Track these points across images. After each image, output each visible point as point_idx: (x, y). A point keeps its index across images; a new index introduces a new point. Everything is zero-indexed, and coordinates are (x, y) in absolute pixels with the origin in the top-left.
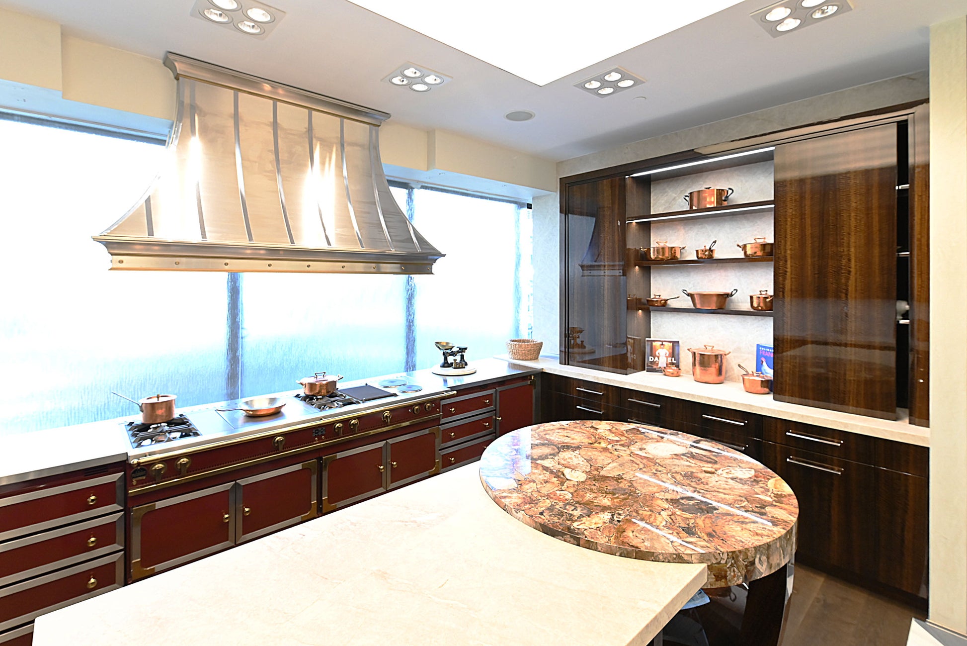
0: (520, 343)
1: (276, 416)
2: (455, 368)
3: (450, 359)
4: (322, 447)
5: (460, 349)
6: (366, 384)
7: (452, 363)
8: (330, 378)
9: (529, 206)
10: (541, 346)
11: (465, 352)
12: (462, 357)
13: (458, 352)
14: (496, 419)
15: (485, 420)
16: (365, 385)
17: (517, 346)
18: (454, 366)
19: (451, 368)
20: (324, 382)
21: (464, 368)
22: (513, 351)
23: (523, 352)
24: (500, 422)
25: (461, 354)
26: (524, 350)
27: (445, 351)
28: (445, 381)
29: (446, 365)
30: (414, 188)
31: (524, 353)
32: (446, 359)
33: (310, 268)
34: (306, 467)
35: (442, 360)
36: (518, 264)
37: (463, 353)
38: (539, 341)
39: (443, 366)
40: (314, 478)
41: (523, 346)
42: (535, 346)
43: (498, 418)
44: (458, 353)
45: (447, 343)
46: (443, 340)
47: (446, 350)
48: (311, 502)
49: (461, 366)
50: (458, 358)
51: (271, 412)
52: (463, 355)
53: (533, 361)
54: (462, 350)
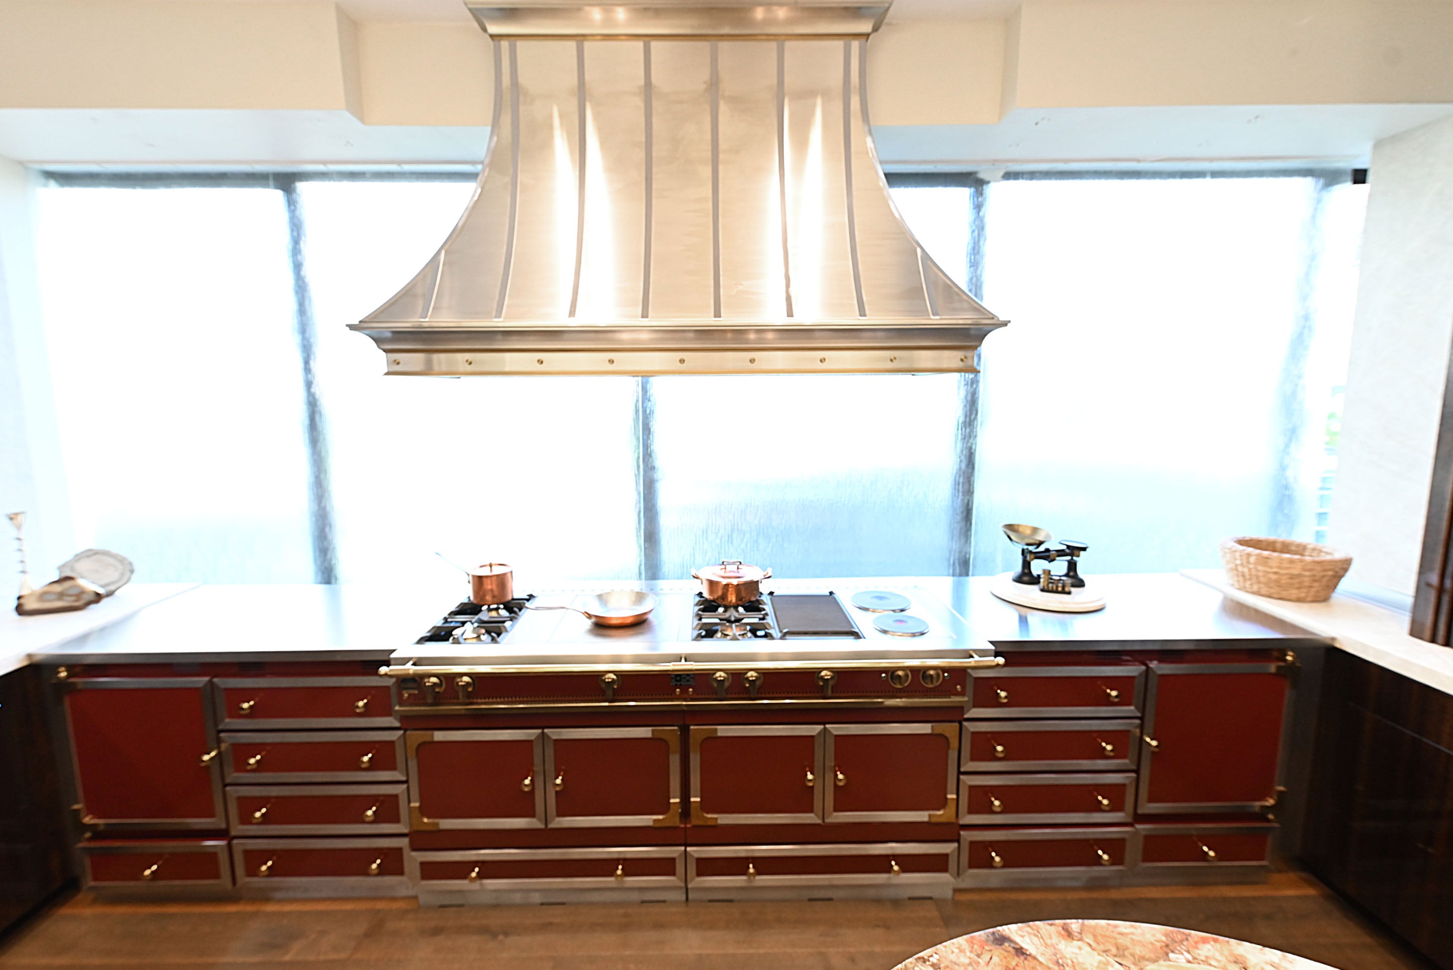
0: (1266, 553)
1: (637, 629)
2: (1043, 590)
3: (1038, 567)
4: (685, 708)
5: (1068, 547)
6: (831, 593)
7: (1039, 576)
8: (749, 574)
9: (1360, 176)
10: (1346, 570)
11: (1078, 556)
12: (1072, 566)
13: (1061, 553)
14: (1142, 740)
15: (1108, 736)
16: (828, 594)
17: (1252, 559)
18: (1042, 584)
19: (1035, 588)
20: (735, 582)
21: (1069, 593)
22: (1240, 568)
23: (1274, 577)
24: (1153, 753)
25: (1069, 558)
26: (1276, 573)
27: (1026, 547)
28: (1023, 620)
29: (1026, 577)
30: (988, 182)
31: (1276, 581)
32: (1026, 565)
33: (685, 364)
34: (658, 736)
35: (1018, 568)
36: (1299, 342)
37: (1075, 558)
38: (1338, 555)
39: (1019, 580)
40: (675, 762)
41: (1274, 563)
42: (1318, 568)
43: (1148, 740)
44: (1059, 556)
45: (1035, 530)
46: (1024, 520)
47: (1028, 544)
48: (669, 799)
49: (1060, 589)
50: (1059, 567)
51: (629, 621)
52: (1075, 564)
53: (1305, 606)
54: (1073, 551)
